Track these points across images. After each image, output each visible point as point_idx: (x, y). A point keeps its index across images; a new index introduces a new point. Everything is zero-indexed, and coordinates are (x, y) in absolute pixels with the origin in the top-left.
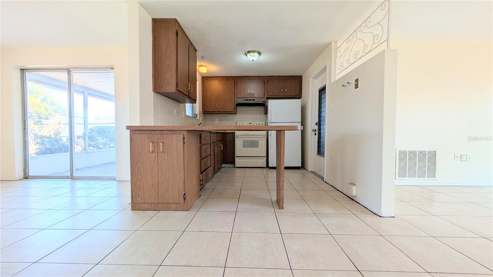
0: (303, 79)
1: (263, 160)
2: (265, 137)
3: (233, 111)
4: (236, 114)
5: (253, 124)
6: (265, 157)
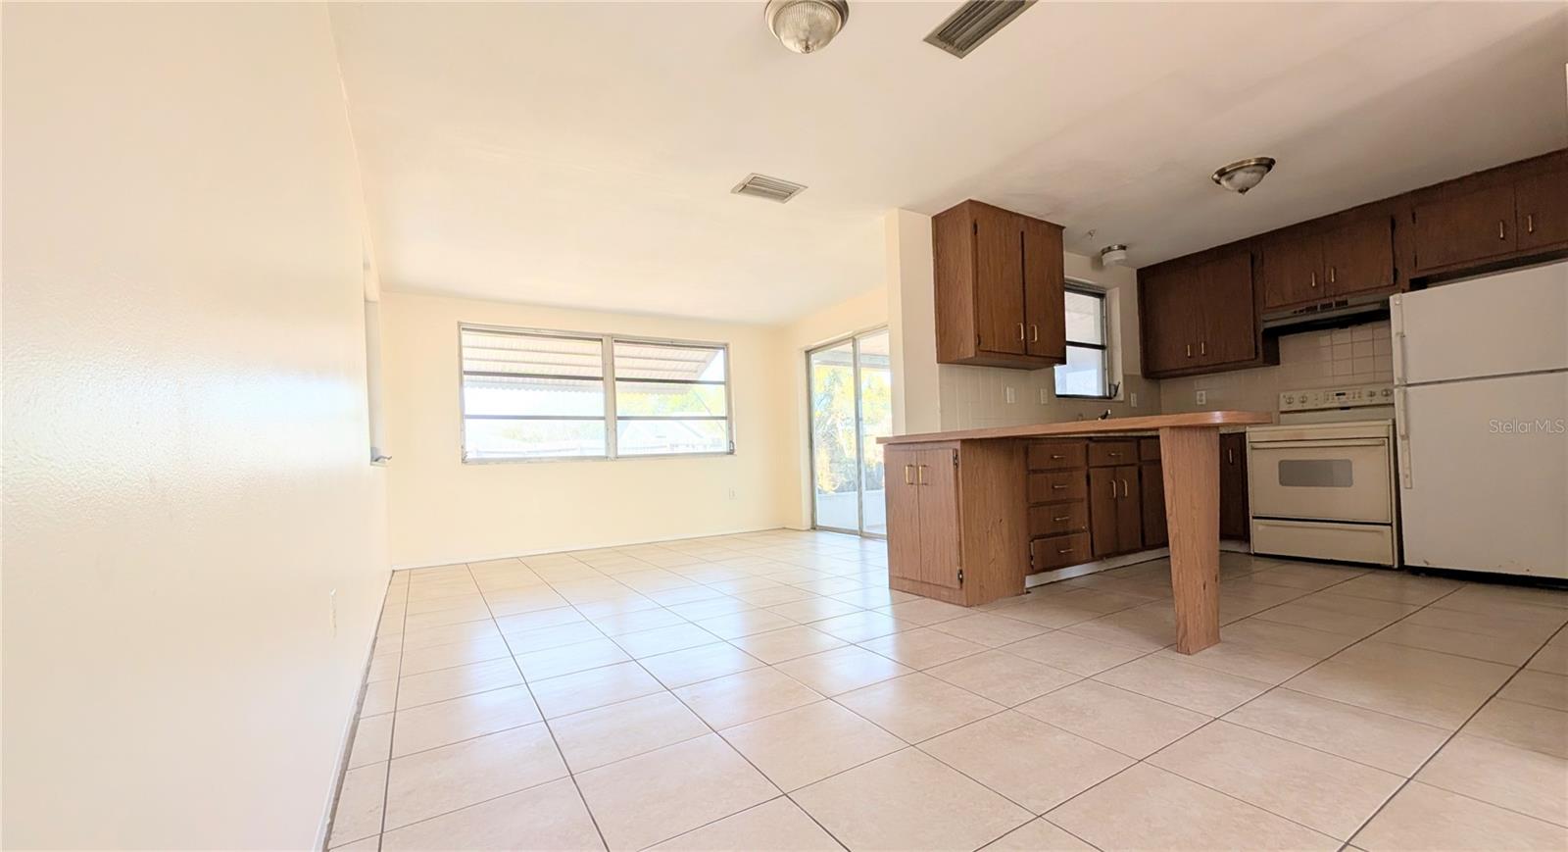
1: (1374, 537)
2: (1384, 445)
3: (1252, 360)
4: (1278, 364)
5: (1354, 394)
6: (1389, 527)
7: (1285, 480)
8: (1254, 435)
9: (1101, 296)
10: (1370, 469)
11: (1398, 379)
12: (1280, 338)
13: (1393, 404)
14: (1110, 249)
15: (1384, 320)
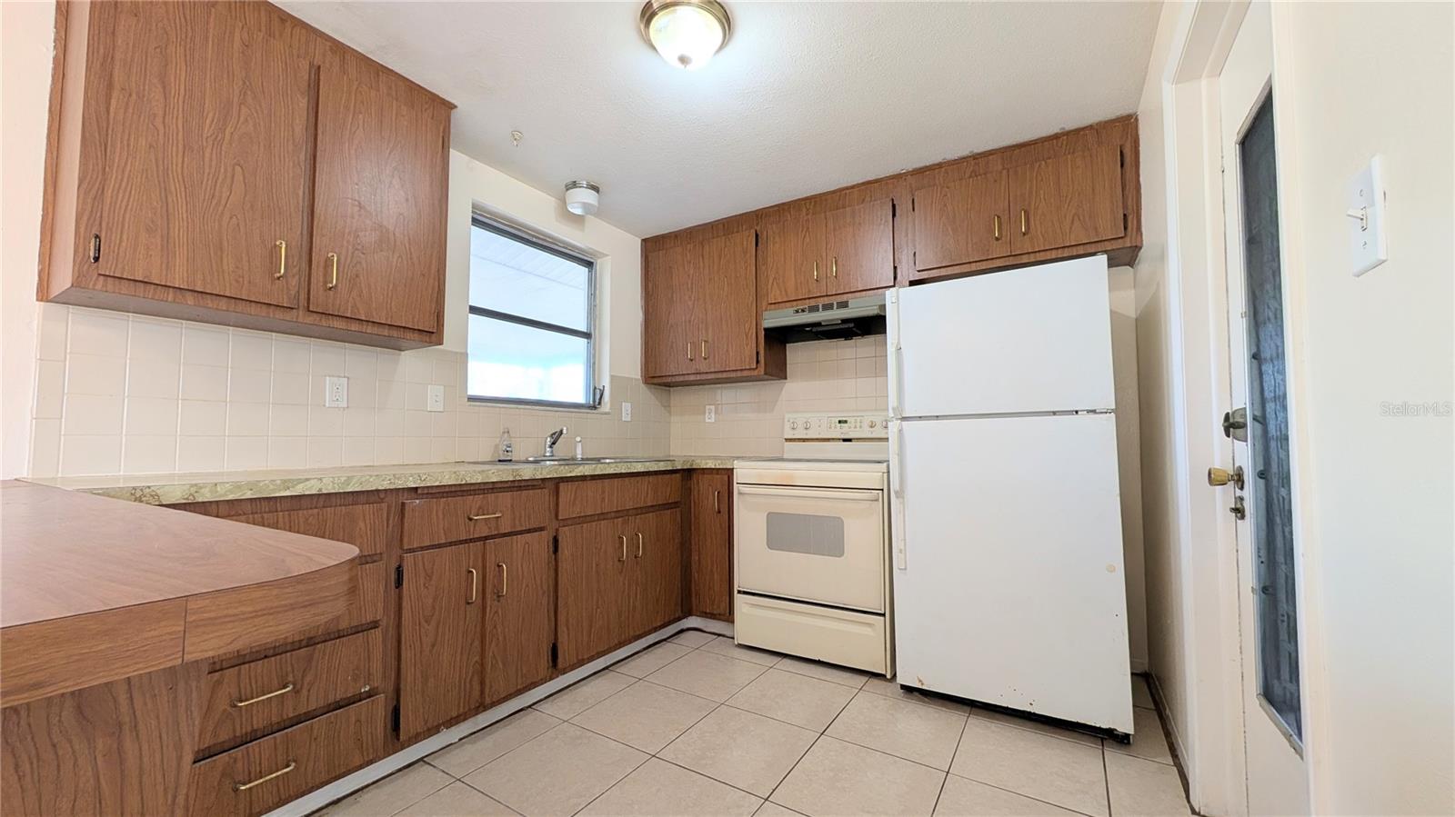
0: (1141, 132)
1: (867, 631)
2: (877, 500)
3: (753, 369)
4: (786, 378)
5: (856, 422)
6: (882, 618)
7: (775, 541)
8: (743, 472)
9: (589, 264)
10: (861, 533)
11: (893, 409)
12: (788, 345)
13: (888, 439)
14: (574, 185)
15: (880, 333)
